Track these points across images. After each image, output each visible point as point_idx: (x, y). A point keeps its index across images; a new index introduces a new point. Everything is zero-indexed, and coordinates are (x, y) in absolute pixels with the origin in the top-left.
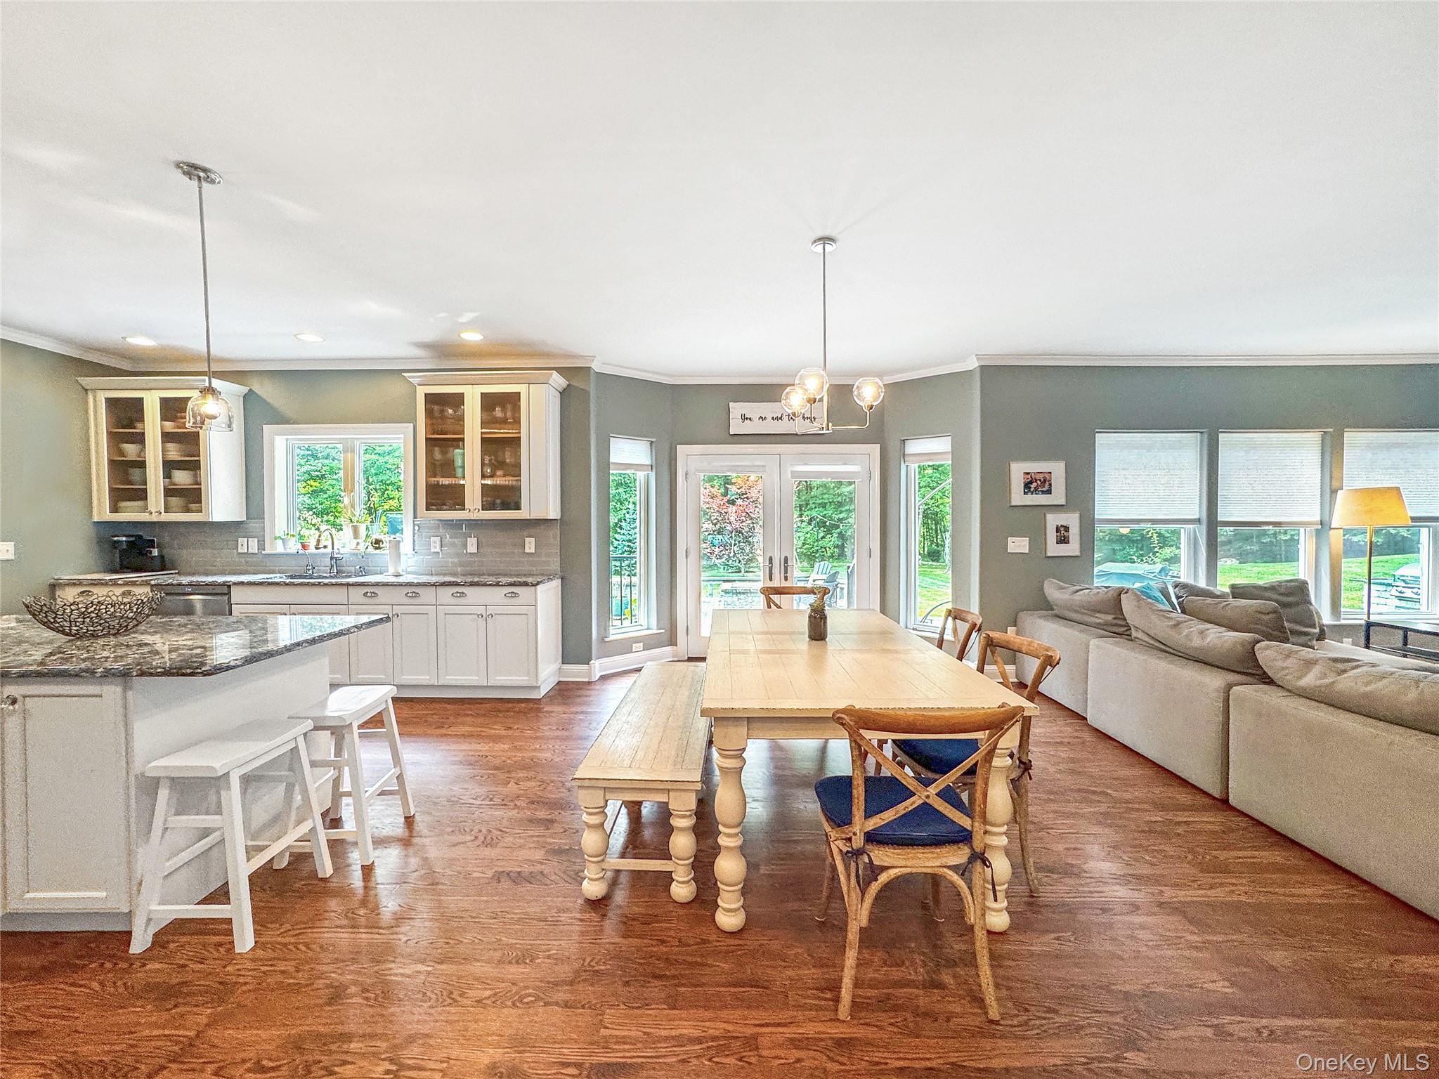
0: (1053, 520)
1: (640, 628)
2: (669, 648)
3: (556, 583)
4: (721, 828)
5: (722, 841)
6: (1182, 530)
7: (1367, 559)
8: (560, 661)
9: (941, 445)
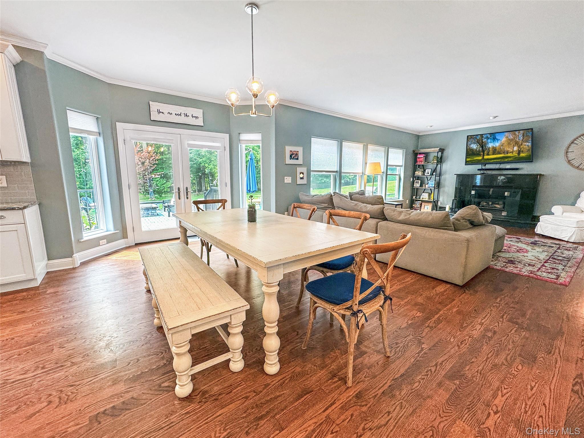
0: (299, 170)
1: (102, 231)
2: (123, 240)
3: (36, 208)
4: (266, 323)
5: (267, 330)
6: (332, 175)
7: (372, 183)
8: (46, 259)
9: (257, 137)
